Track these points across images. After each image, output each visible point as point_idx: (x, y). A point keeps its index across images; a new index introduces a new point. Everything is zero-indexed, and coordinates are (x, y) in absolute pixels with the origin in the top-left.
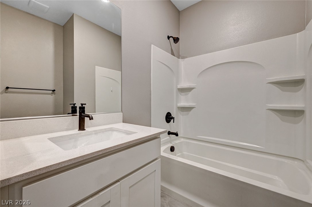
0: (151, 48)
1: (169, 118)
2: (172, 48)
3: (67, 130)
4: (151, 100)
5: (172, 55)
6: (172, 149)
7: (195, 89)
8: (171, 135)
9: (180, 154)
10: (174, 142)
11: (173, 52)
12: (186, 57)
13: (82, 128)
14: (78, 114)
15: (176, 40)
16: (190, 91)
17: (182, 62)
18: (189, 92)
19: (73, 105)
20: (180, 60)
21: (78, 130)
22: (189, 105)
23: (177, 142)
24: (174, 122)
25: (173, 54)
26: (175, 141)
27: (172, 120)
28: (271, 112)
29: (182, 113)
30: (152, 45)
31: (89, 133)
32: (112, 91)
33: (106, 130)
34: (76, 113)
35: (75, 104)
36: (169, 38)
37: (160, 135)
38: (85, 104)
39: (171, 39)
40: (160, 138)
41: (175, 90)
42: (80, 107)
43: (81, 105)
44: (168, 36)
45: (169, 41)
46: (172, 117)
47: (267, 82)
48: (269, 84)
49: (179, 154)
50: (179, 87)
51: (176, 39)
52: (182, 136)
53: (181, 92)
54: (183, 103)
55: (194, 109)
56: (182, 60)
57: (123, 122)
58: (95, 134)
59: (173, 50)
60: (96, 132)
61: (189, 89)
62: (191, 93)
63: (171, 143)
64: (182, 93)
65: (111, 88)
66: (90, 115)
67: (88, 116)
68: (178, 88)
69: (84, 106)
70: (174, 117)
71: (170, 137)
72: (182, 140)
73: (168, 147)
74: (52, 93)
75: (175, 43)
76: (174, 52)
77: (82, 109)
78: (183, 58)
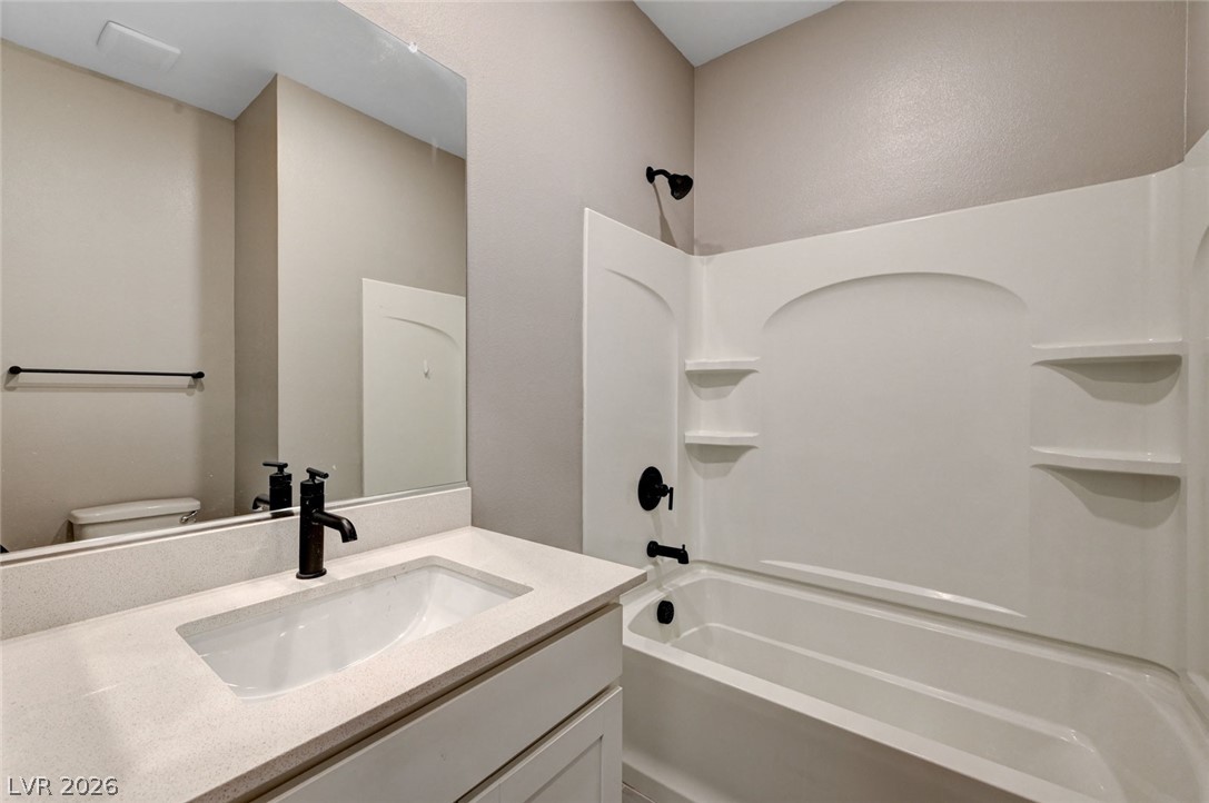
0: (582, 223)
1: (652, 489)
2: (666, 216)
3: (253, 575)
4: (581, 424)
5: (663, 241)
6: (665, 612)
7: (751, 376)
8: (659, 558)
9: (695, 629)
10: (673, 582)
11: (669, 229)
12: (720, 250)
13: (312, 565)
14: (296, 509)
15: (681, 186)
16: (736, 383)
17: (704, 269)
18: (729, 387)
19: (275, 470)
20: (696, 258)
21: (298, 577)
22: (732, 439)
23: (683, 584)
24: (670, 508)
25: (667, 237)
26: (676, 582)
27: (664, 500)
28: (1050, 478)
29: (702, 465)
30: (587, 209)
31: (340, 589)
32: (426, 374)
33: (406, 569)
34: (290, 506)
35: (286, 465)
36: (651, 175)
37: (618, 596)
38: (326, 476)
39: (661, 180)
40: (618, 609)
41: (676, 380)
42: (303, 486)
43: (307, 476)
44: (649, 169)
45: (655, 186)
46: (666, 486)
47: (1035, 361)
48: (1042, 368)
49: (690, 629)
50: (693, 364)
51: (679, 182)
52: (701, 558)
53: (700, 385)
54: (705, 431)
55: (749, 454)
56: (705, 258)
57: (473, 524)
58: (364, 587)
59: (670, 223)
60: (368, 581)
61: (732, 377)
62: (736, 392)
63: (659, 587)
64: (703, 390)
65: (425, 362)
66: (345, 522)
67: (336, 523)
68: (688, 368)
69: (318, 480)
70: (672, 489)
71: (656, 564)
72: (705, 572)
73: (648, 606)
74: (190, 386)
75: (677, 198)
76: (671, 227)
77: (314, 493)
78: (710, 250)
